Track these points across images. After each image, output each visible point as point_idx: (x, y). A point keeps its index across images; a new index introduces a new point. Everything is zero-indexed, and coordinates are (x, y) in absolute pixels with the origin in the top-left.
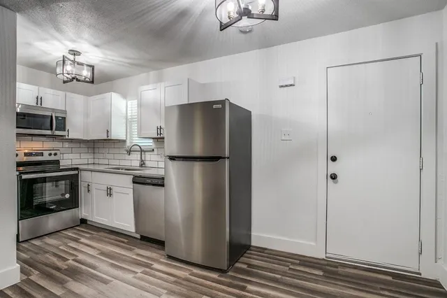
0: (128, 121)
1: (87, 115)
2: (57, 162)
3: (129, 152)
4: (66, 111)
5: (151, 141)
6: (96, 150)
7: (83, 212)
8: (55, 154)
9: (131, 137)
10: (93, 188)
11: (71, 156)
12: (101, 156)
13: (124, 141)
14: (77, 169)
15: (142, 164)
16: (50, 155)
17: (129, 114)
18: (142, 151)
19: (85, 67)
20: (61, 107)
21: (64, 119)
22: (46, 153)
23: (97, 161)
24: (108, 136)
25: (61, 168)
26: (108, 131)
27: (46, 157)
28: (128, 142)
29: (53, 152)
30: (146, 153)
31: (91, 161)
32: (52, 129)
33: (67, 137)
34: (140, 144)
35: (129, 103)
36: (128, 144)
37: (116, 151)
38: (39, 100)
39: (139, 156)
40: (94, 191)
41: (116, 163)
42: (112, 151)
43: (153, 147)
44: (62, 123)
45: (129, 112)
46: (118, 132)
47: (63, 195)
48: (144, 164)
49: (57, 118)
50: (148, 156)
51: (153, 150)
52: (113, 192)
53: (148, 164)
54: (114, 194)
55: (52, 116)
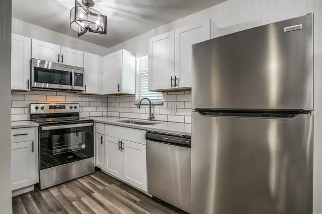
0: (137, 77)
1: (101, 73)
2: (77, 114)
3: (139, 105)
4: (83, 68)
5: (161, 94)
6: (109, 105)
7: (97, 161)
8: (75, 107)
9: (140, 92)
10: (105, 139)
11: (88, 109)
12: (113, 109)
13: (134, 96)
14: (92, 121)
15: (152, 118)
16: (71, 108)
17: (138, 71)
18: (151, 105)
19: (99, 18)
20: (79, 65)
21: (82, 75)
22: (68, 107)
23: (109, 114)
24: (119, 91)
25: (80, 119)
26: (119, 86)
27: (67, 110)
28: (137, 96)
29: (73, 106)
30: (155, 107)
31: (105, 114)
32: (71, 85)
33: (84, 92)
34: (149, 98)
35: (138, 59)
36: (137, 98)
37: (126, 105)
38: (60, 57)
39: (148, 109)
40: (106, 143)
41: (126, 116)
42: (122, 105)
43: (162, 101)
44: (80, 79)
45: (137, 68)
46: (128, 87)
47: (80, 145)
48: (153, 117)
49: (76, 74)
50: (156, 110)
51: (163, 104)
52: (125, 146)
53: (157, 117)
54: (126, 148)
55: (71, 73)
